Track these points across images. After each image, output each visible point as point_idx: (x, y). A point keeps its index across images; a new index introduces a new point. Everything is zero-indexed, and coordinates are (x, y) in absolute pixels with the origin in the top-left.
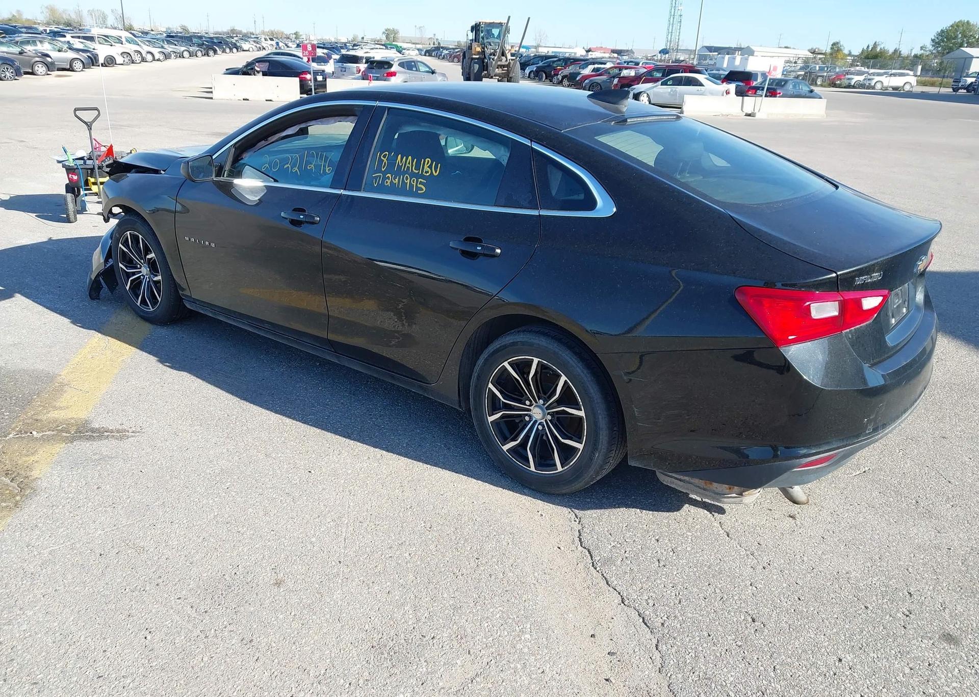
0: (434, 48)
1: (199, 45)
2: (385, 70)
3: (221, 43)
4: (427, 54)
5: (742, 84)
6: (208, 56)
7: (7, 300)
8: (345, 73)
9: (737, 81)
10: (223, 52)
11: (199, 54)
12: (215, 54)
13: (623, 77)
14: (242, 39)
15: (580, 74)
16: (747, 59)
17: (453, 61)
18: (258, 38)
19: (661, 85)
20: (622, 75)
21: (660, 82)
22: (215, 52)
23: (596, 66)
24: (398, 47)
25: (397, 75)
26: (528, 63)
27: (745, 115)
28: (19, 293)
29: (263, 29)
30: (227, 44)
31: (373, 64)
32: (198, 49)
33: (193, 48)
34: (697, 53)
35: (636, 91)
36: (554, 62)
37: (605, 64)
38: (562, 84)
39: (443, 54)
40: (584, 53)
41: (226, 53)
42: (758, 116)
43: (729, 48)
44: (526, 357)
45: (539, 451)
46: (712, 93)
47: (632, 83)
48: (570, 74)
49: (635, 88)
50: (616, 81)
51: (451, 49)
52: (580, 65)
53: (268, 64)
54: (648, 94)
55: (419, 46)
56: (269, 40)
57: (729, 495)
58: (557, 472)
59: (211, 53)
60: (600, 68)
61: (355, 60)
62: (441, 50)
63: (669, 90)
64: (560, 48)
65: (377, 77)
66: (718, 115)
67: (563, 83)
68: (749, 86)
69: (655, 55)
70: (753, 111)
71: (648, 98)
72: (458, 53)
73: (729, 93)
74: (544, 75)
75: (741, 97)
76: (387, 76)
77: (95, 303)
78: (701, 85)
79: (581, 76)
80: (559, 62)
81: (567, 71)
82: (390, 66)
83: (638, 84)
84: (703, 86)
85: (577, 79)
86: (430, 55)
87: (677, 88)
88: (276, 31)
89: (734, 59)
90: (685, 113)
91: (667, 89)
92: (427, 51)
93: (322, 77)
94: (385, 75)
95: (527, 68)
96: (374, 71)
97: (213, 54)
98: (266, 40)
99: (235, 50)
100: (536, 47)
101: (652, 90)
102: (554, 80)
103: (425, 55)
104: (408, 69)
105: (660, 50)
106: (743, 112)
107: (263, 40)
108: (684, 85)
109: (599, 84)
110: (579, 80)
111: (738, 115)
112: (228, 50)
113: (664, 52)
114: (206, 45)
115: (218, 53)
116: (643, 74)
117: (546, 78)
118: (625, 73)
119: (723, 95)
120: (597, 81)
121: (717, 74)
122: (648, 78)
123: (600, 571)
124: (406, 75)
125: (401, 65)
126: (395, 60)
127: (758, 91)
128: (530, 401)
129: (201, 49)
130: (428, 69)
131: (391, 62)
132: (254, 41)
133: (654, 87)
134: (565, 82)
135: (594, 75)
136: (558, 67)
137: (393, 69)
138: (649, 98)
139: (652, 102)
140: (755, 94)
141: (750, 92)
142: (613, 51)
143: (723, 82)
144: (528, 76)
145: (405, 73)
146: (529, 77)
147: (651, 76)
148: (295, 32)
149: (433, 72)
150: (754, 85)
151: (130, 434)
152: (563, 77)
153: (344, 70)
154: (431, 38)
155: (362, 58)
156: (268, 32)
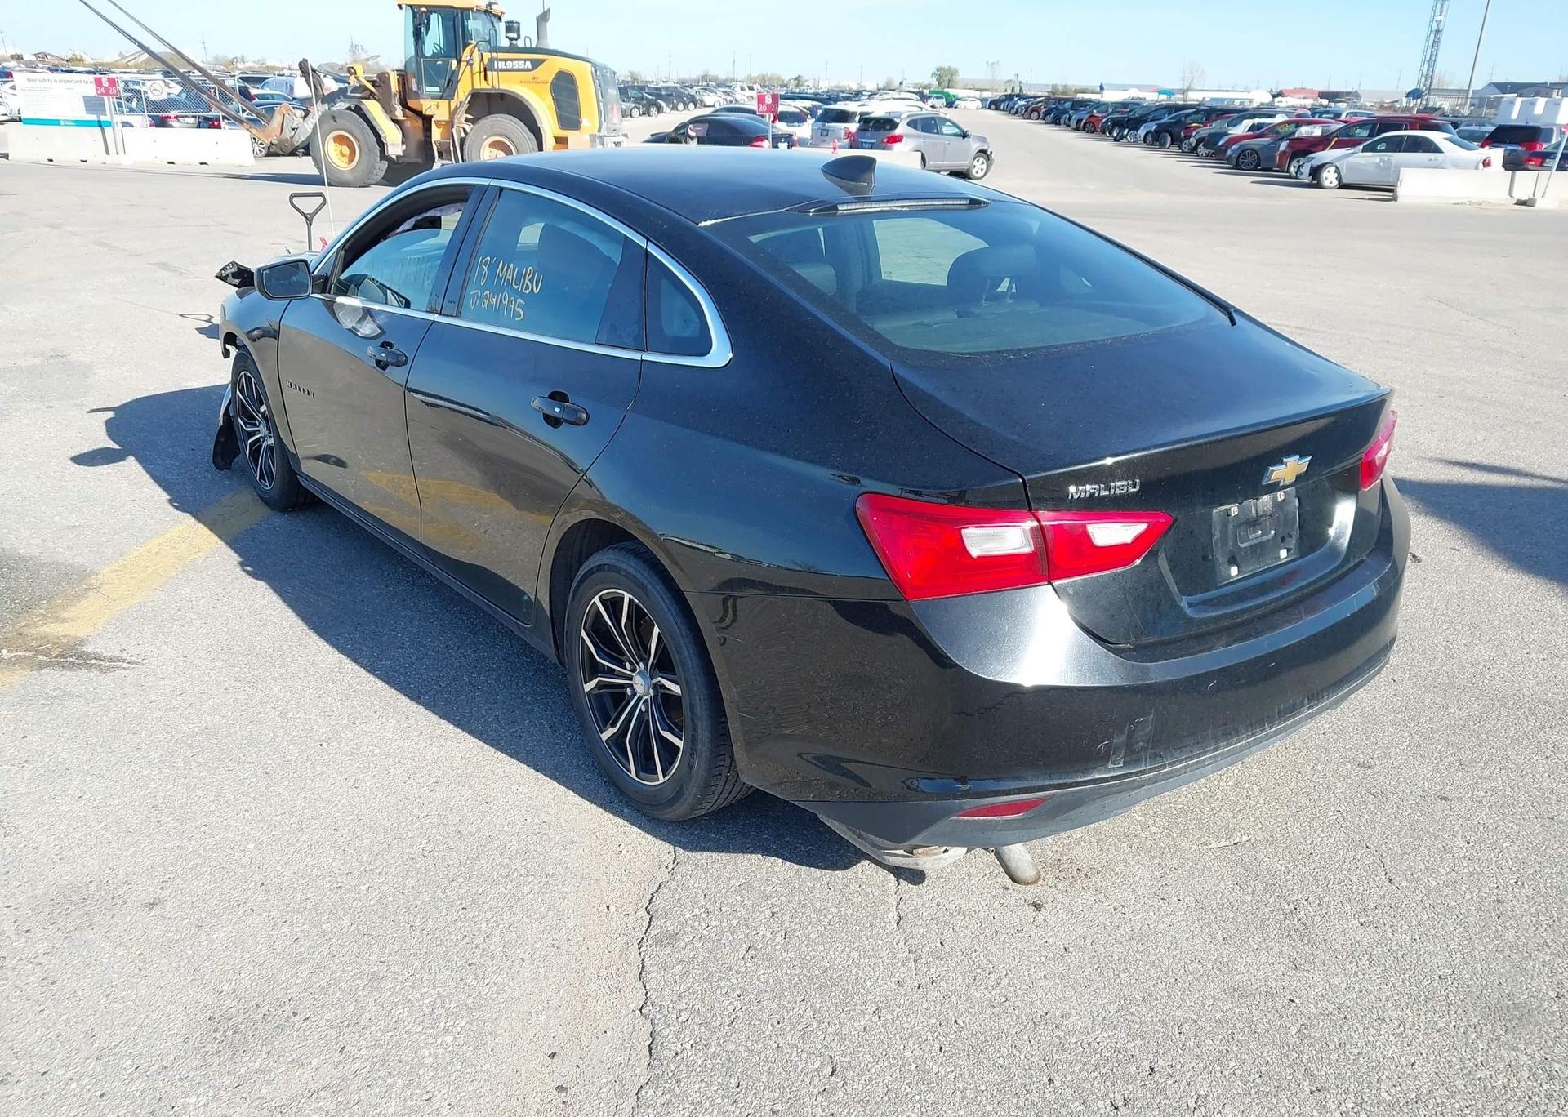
0: (1004, 98)
1: (638, 100)
2: (886, 132)
3: (671, 95)
4: (993, 107)
5: (1520, 148)
6: (649, 115)
7: (111, 465)
8: (826, 138)
9: (1510, 143)
10: (672, 109)
11: (635, 112)
12: (659, 112)
13: (1298, 139)
14: (705, 89)
15: (1226, 134)
16: (1558, 104)
17: (1030, 118)
18: (731, 87)
19: (1363, 151)
20: (1296, 135)
21: (1361, 147)
22: (660, 109)
23: (1257, 121)
24: (949, 95)
25: (904, 139)
26: (1145, 118)
27: (1516, 204)
28: (133, 455)
29: (748, 73)
30: (680, 97)
31: (869, 123)
32: (634, 105)
33: (628, 104)
34: (1470, 96)
35: (1315, 163)
36: (1187, 116)
37: (1272, 116)
38: (1196, 153)
39: (1016, 107)
40: (1267, 99)
41: (677, 110)
42: (1541, 204)
43: (1544, 85)
44: (617, 590)
45: (642, 746)
46: (1457, 165)
47: (1312, 149)
48: (1209, 135)
49: (1314, 158)
50: (1283, 146)
51: (1030, 98)
52: (1229, 120)
53: (707, 125)
54: (1336, 167)
55: (985, 95)
56: (747, 88)
57: (893, 852)
58: (658, 783)
59: (653, 111)
60: (1264, 124)
61: (844, 117)
62: (1016, 99)
63: (1378, 160)
64: (1228, 91)
65: (872, 143)
66: (1462, 204)
67: (1199, 150)
68: (1532, 151)
69: (1397, 101)
70: (1531, 196)
71: (1336, 175)
72: (1040, 104)
73: (1488, 164)
74: (1169, 138)
75: (1510, 172)
76: (888, 142)
77: (219, 474)
78: (1437, 150)
79: (1226, 138)
80: (1196, 116)
81: (1205, 131)
82: (894, 125)
83: (1323, 150)
84: (1441, 152)
85: (1220, 144)
86: (997, 109)
87: (1391, 156)
88: (769, 74)
89: (1533, 104)
90: (1399, 200)
91: (1374, 158)
92: (992, 102)
93: (787, 144)
94: (885, 140)
95: (1142, 127)
96: (868, 134)
97: (656, 113)
98: (742, 89)
99: (691, 106)
100: (1184, 92)
101: (1345, 161)
102: (1184, 146)
103: (990, 108)
104: (923, 131)
105: (1408, 91)
106: (1512, 197)
107: (738, 89)
108: (1405, 151)
109: (1257, 153)
110: (1221, 146)
111: (1502, 203)
112: (681, 106)
113: (1415, 94)
114: (647, 99)
115: (664, 111)
116: (1335, 132)
117: (1172, 143)
118: (1304, 131)
119: (1477, 168)
120: (1250, 146)
121: (1477, 131)
122: (1345, 139)
123: (642, 954)
124: (918, 140)
125: (913, 124)
126: (902, 117)
127: (1548, 160)
128: (631, 663)
129: (638, 105)
130: (957, 131)
131: (895, 120)
132: (724, 92)
133: (1348, 156)
134: (1202, 150)
135: (1251, 136)
136: (1194, 125)
137: (897, 132)
138: (1339, 174)
139: (1345, 181)
140: (1541, 165)
141: (1533, 163)
142: (1322, 95)
143: (1483, 146)
144: (1142, 139)
145: (918, 136)
146: (1145, 140)
147: (1348, 136)
148: (797, 76)
149: (964, 135)
150: (1543, 149)
151: (126, 665)
152: (1199, 141)
153: (825, 133)
154: (1011, 81)
155: (854, 114)
156: (758, 77)
